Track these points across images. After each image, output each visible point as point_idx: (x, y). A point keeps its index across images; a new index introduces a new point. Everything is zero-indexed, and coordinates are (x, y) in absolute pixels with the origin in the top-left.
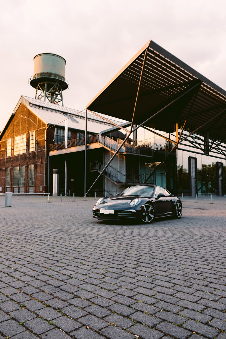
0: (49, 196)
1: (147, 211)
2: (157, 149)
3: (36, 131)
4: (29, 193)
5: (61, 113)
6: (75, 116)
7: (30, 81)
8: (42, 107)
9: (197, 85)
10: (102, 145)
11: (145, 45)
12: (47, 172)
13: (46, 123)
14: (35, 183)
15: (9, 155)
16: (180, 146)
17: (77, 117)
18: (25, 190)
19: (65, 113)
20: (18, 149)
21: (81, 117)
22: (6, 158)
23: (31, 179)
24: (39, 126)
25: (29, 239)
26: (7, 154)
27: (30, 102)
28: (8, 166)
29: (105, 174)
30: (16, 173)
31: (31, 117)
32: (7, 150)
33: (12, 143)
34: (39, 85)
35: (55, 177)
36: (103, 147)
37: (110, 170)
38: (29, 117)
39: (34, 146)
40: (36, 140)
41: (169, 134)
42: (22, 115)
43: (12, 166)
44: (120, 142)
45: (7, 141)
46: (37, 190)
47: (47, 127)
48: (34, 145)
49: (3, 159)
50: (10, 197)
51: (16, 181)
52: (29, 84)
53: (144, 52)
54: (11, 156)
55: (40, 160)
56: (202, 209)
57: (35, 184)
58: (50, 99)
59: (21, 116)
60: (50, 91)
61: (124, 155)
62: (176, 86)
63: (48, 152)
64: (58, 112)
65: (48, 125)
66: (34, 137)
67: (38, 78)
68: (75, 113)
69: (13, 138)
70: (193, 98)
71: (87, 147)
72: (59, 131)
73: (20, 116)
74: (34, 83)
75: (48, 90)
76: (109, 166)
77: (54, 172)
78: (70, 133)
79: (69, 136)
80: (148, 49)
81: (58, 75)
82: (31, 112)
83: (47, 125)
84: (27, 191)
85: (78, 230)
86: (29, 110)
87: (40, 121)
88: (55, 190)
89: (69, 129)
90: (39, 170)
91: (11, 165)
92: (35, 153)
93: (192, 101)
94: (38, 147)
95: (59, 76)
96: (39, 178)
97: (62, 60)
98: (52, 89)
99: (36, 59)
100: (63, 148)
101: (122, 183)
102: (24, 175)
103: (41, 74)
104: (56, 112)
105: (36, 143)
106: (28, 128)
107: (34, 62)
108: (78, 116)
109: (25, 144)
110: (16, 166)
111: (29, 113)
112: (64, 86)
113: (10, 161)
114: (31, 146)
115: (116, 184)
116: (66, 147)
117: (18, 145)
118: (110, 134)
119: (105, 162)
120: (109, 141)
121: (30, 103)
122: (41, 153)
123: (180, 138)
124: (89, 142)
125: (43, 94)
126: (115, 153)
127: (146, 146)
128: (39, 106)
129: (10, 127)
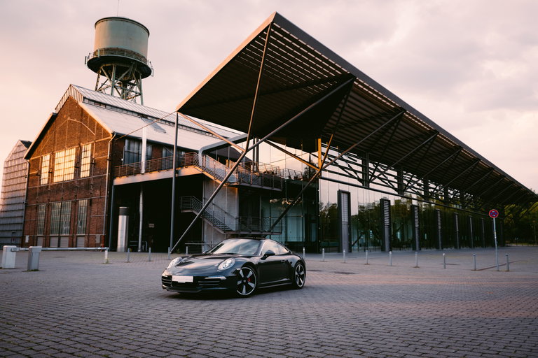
0: (106, 252)
1: (245, 278)
2: (290, 177)
3: (93, 144)
4: (76, 247)
5: (136, 115)
6: (160, 121)
7: (88, 60)
8: (106, 105)
9: (349, 81)
10: (201, 170)
11: (268, 20)
12: (108, 212)
13: (110, 132)
14: (87, 230)
15: (44, 181)
16: (324, 174)
17: (164, 122)
18: (69, 242)
19: (143, 116)
20: (61, 173)
21: (170, 122)
22: (40, 188)
23: (81, 222)
24: (99, 136)
25: (45, 323)
26: (40, 180)
27: (85, 96)
28: (41, 200)
29: (204, 217)
30: (55, 212)
31: (86, 120)
32: (41, 173)
33: (50, 162)
34: (104, 68)
35: (123, 221)
36: (202, 174)
37: (212, 210)
38: (81, 121)
39: (89, 169)
40: (92, 159)
41: (309, 154)
42: (70, 116)
43: (49, 200)
44: (230, 165)
45: (42, 158)
46: (90, 242)
47: (111, 138)
48: (88, 167)
49: (33, 189)
50: (37, 254)
51: (55, 226)
52: (86, 66)
53: (266, 30)
54: (48, 183)
55: (98, 192)
56: (346, 273)
57: (87, 232)
58: (120, 91)
59: (69, 119)
60: (121, 77)
61: (236, 186)
62: (317, 82)
63: (112, 178)
64: (131, 113)
65: (113, 134)
66: (89, 154)
67: (101, 57)
68: (160, 117)
69: (53, 154)
70: (343, 101)
71: (177, 172)
72: (132, 145)
73: (67, 117)
74: (94, 64)
75: (117, 77)
76: (211, 204)
77: (120, 212)
78: (150, 149)
79: (149, 154)
80: (272, 25)
81: (134, 53)
82: (85, 112)
83: (111, 135)
84: (73, 244)
85: (131, 307)
86: (82, 109)
87: (99, 127)
88: (121, 242)
89: (149, 142)
90: (95, 207)
91: (46, 199)
92: (89, 180)
93: (341, 105)
94: (96, 170)
95: (138, 55)
96: (95, 221)
97: (142, 29)
98: (124, 74)
99: (98, 25)
100: (138, 172)
101: (231, 231)
102: (68, 216)
103: (107, 50)
104: (129, 113)
105: (91, 163)
106: (79, 138)
107: (95, 30)
108: (166, 121)
109: (73, 164)
110: (56, 201)
111: (83, 113)
112: (145, 71)
113: (46, 192)
114: (83, 168)
115: (222, 233)
116: (143, 171)
117: (62, 166)
118: (217, 152)
119: (206, 197)
120: (213, 164)
121: (84, 98)
122: (100, 180)
123: (324, 162)
124: (180, 164)
125: (109, 83)
126: (221, 183)
127: (273, 173)
128: (100, 103)
129: (49, 136)
